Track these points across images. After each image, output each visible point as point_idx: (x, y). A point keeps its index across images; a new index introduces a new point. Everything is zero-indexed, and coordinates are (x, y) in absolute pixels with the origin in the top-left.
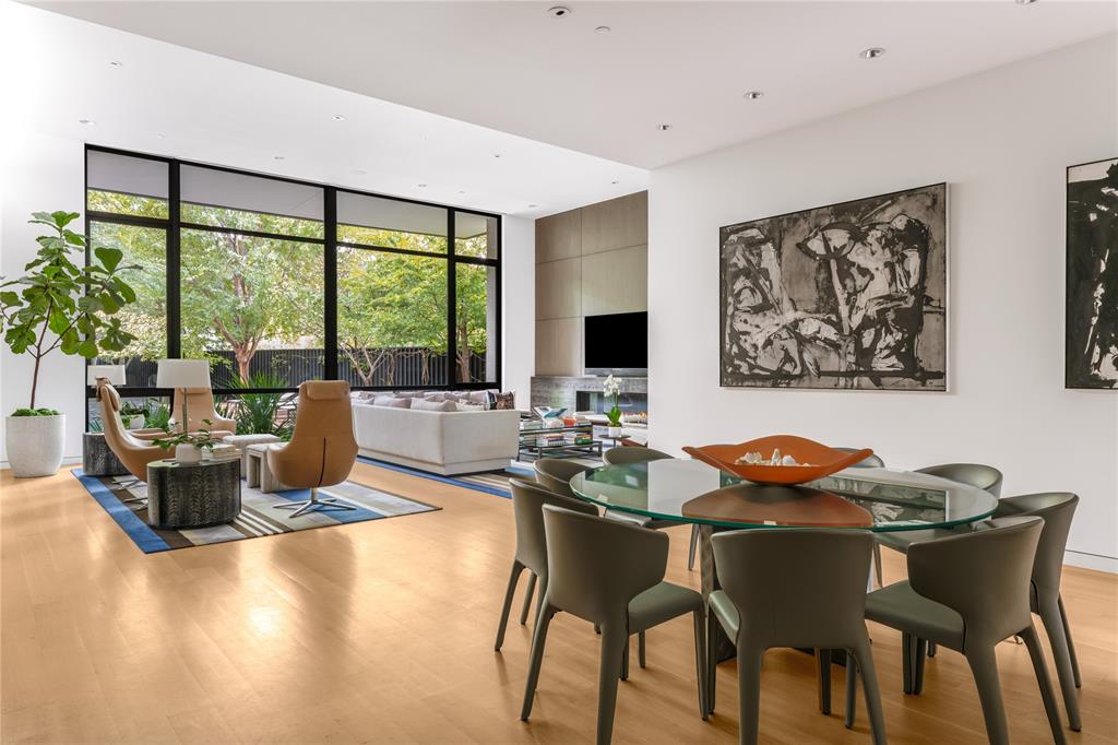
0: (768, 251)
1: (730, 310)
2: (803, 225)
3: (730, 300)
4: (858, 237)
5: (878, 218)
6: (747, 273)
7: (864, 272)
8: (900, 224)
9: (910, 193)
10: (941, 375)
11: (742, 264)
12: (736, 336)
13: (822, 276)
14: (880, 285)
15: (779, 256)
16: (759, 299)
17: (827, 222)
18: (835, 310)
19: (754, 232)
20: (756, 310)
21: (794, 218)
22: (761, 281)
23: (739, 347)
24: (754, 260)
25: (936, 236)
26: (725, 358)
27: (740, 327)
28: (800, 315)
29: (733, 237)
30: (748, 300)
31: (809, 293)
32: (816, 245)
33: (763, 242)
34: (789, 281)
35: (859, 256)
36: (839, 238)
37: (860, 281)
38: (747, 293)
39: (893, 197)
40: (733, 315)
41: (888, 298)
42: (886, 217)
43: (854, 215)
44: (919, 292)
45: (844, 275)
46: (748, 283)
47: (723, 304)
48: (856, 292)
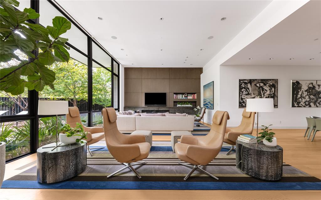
0: (249, 85)
1: (241, 94)
2: (256, 82)
3: (241, 92)
4: (265, 85)
5: (268, 82)
6: (244, 88)
7: (266, 90)
8: (271, 84)
9: (273, 80)
10: (277, 106)
11: (243, 86)
12: (242, 99)
13: (259, 90)
14: (268, 92)
15: (251, 86)
16: (247, 93)
17: (260, 82)
18: (261, 96)
19: (246, 81)
20: (246, 95)
21: (254, 80)
22: (248, 90)
23: (243, 101)
24: (246, 86)
25: (276, 86)
26: (240, 103)
27: (243, 97)
28: (255, 96)
29: (242, 82)
30: (245, 93)
31: (257, 92)
32: (258, 85)
33: (248, 83)
34: (253, 90)
35: (265, 88)
36: (262, 84)
37: (265, 91)
38: (244, 92)
39: (270, 80)
40: (241, 95)
41: (269, 94)
42: (269, 82)
43: (264, 81)
44: (274, 94)
45: (263, 90)
46: (245, 90)
47: (240, 93)
48: (265, 93)
